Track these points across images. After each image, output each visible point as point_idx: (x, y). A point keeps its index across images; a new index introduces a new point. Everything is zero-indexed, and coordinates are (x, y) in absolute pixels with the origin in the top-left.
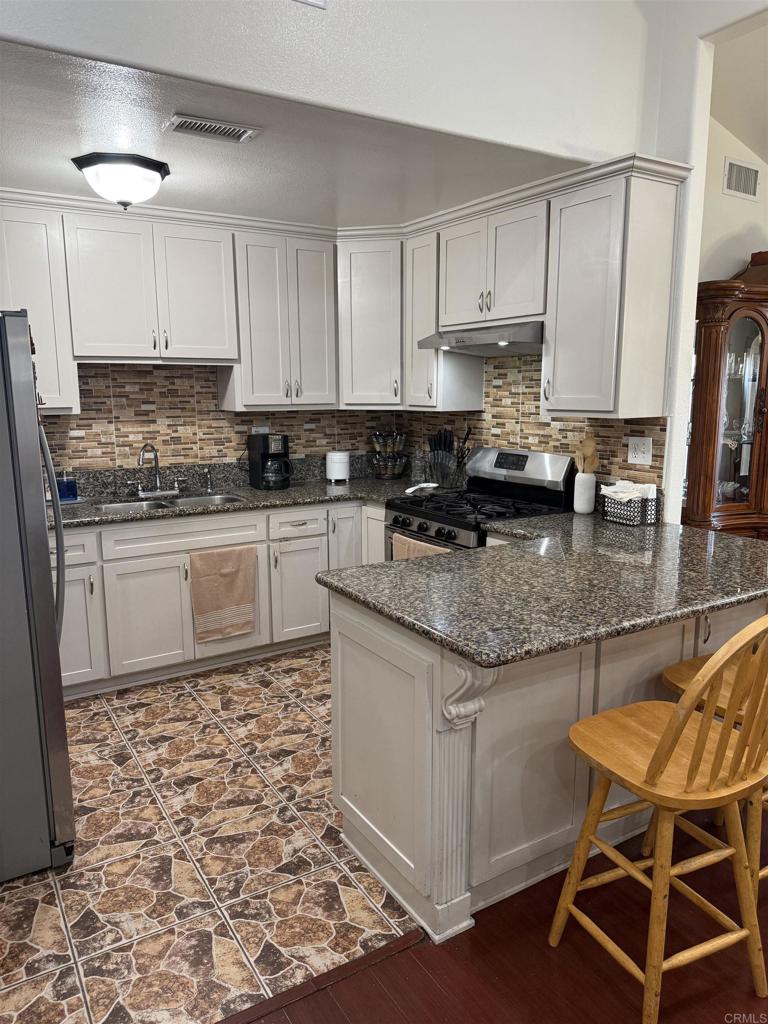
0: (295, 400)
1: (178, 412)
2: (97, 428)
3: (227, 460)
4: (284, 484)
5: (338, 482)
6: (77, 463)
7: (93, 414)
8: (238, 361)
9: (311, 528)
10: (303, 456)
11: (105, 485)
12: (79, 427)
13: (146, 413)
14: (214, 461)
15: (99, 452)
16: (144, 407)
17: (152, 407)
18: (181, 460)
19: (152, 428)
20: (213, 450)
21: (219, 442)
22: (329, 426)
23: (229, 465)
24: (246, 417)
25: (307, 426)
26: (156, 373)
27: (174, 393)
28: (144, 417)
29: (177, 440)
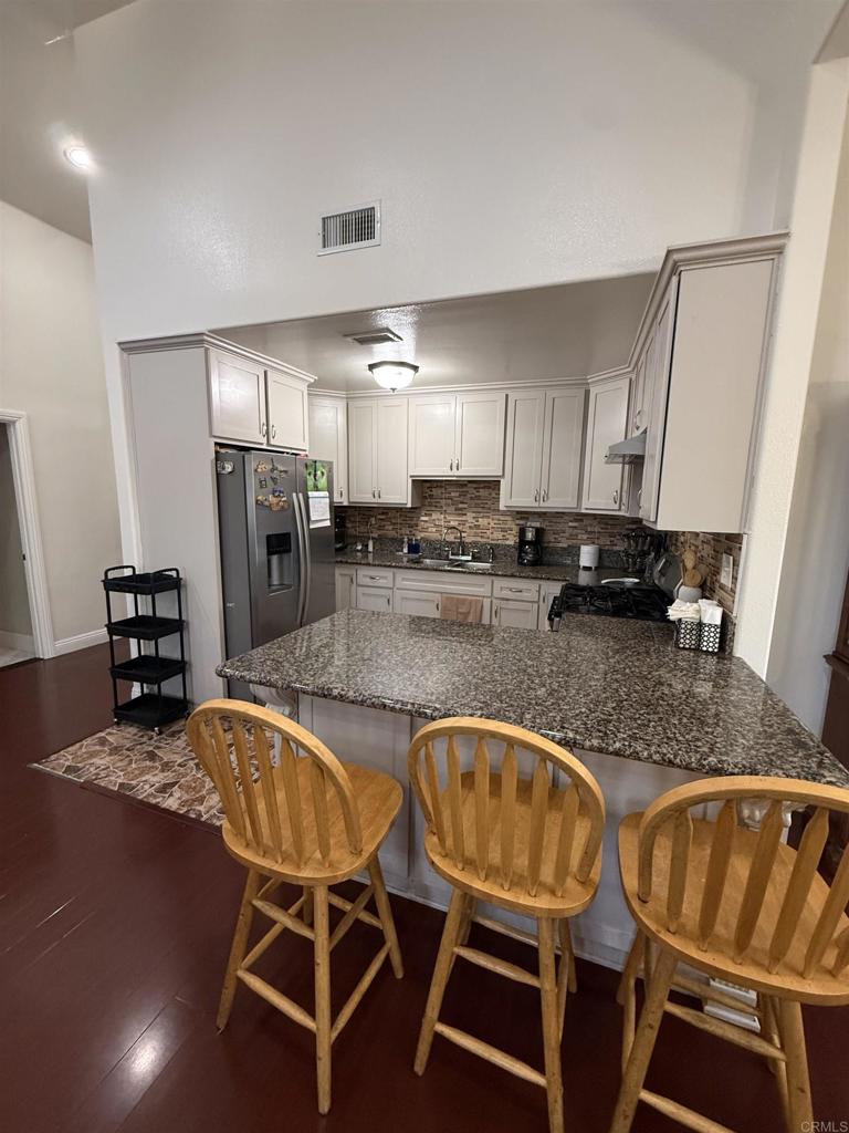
0: (542, 504)
1: (480, 510)
2: (434, 516)
3: (508, 542)
4: (536, 563)
5: (586, 568)
6: (423, 535)
7: (433, 508)
8: (503, 475)
9: (525, 595)
10: (565, 545)
11: (435, 549)
12: (426, 515)
13: (461, 509)
14: (499, 542)
15: (434, 530)
16: (461, 506)
17: (465, 506)
18: (479, 539)
19: (464, 518)
20: (498, 535)
21: (503, 530)
22: (591, 525)
23: (509, 546)
24: (522, 515)
25: (570, 524)
26: (469, 485)
27: (478, 498)
28: (460, 512)
29: (477, 527)
